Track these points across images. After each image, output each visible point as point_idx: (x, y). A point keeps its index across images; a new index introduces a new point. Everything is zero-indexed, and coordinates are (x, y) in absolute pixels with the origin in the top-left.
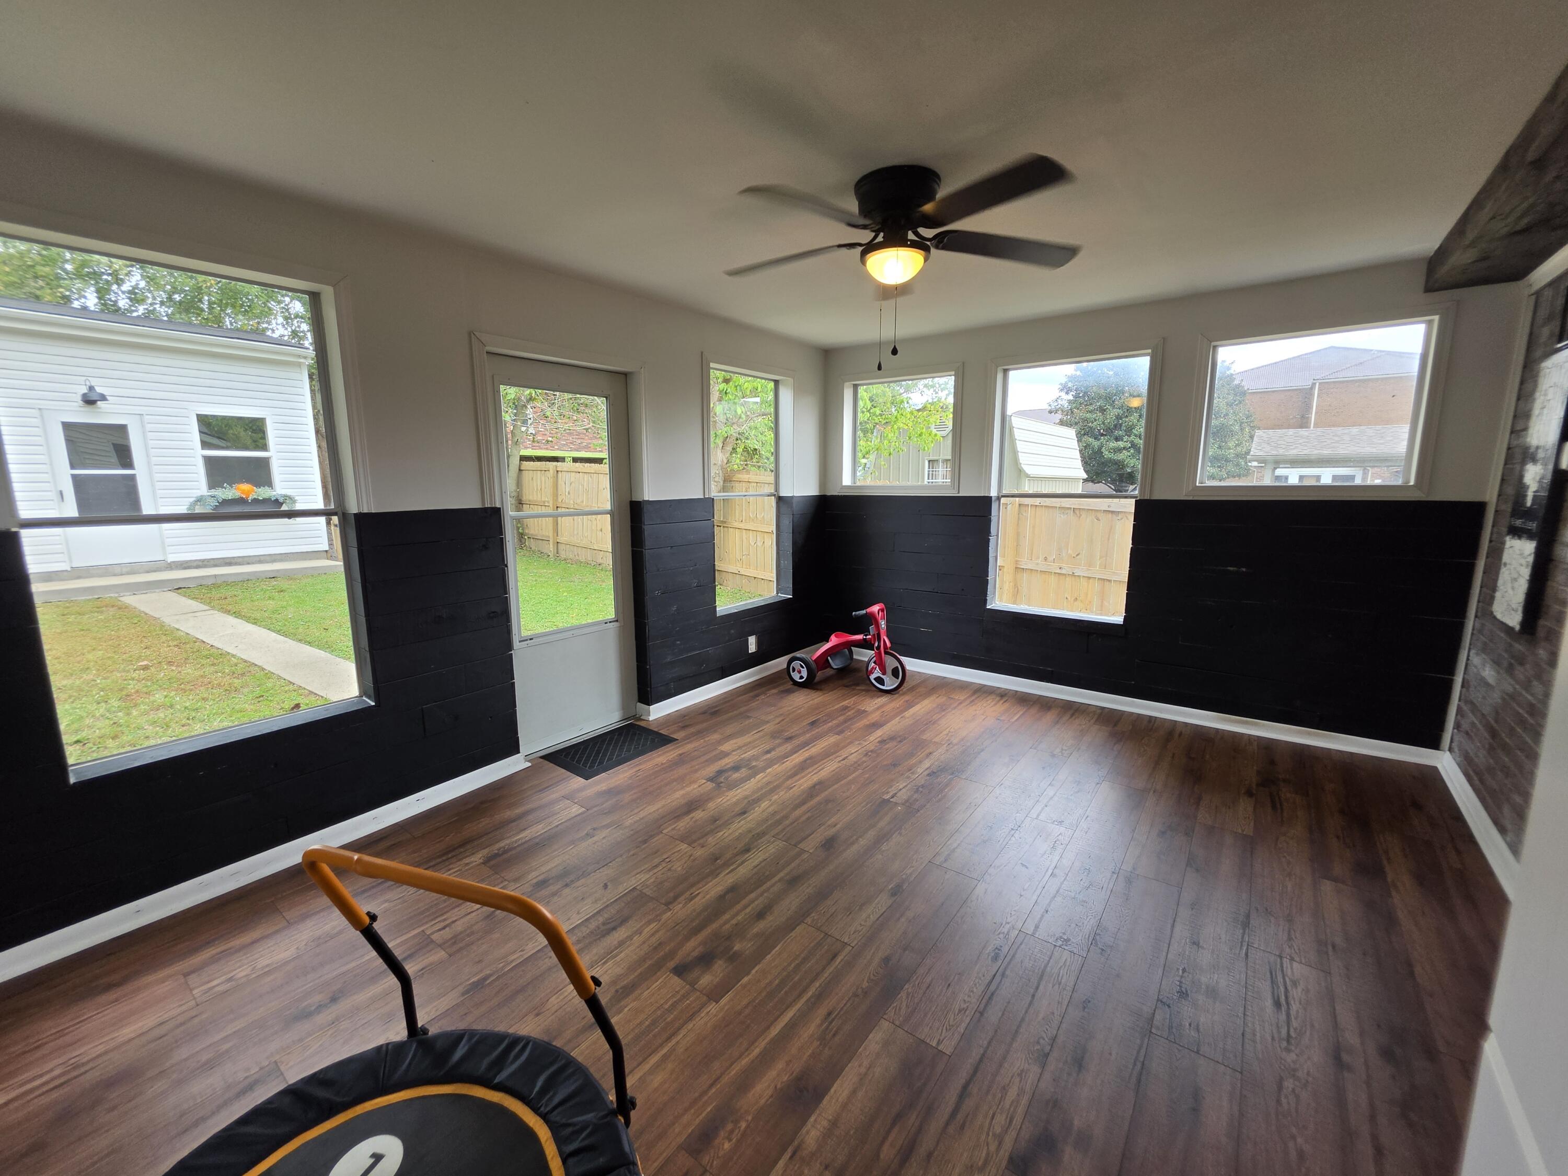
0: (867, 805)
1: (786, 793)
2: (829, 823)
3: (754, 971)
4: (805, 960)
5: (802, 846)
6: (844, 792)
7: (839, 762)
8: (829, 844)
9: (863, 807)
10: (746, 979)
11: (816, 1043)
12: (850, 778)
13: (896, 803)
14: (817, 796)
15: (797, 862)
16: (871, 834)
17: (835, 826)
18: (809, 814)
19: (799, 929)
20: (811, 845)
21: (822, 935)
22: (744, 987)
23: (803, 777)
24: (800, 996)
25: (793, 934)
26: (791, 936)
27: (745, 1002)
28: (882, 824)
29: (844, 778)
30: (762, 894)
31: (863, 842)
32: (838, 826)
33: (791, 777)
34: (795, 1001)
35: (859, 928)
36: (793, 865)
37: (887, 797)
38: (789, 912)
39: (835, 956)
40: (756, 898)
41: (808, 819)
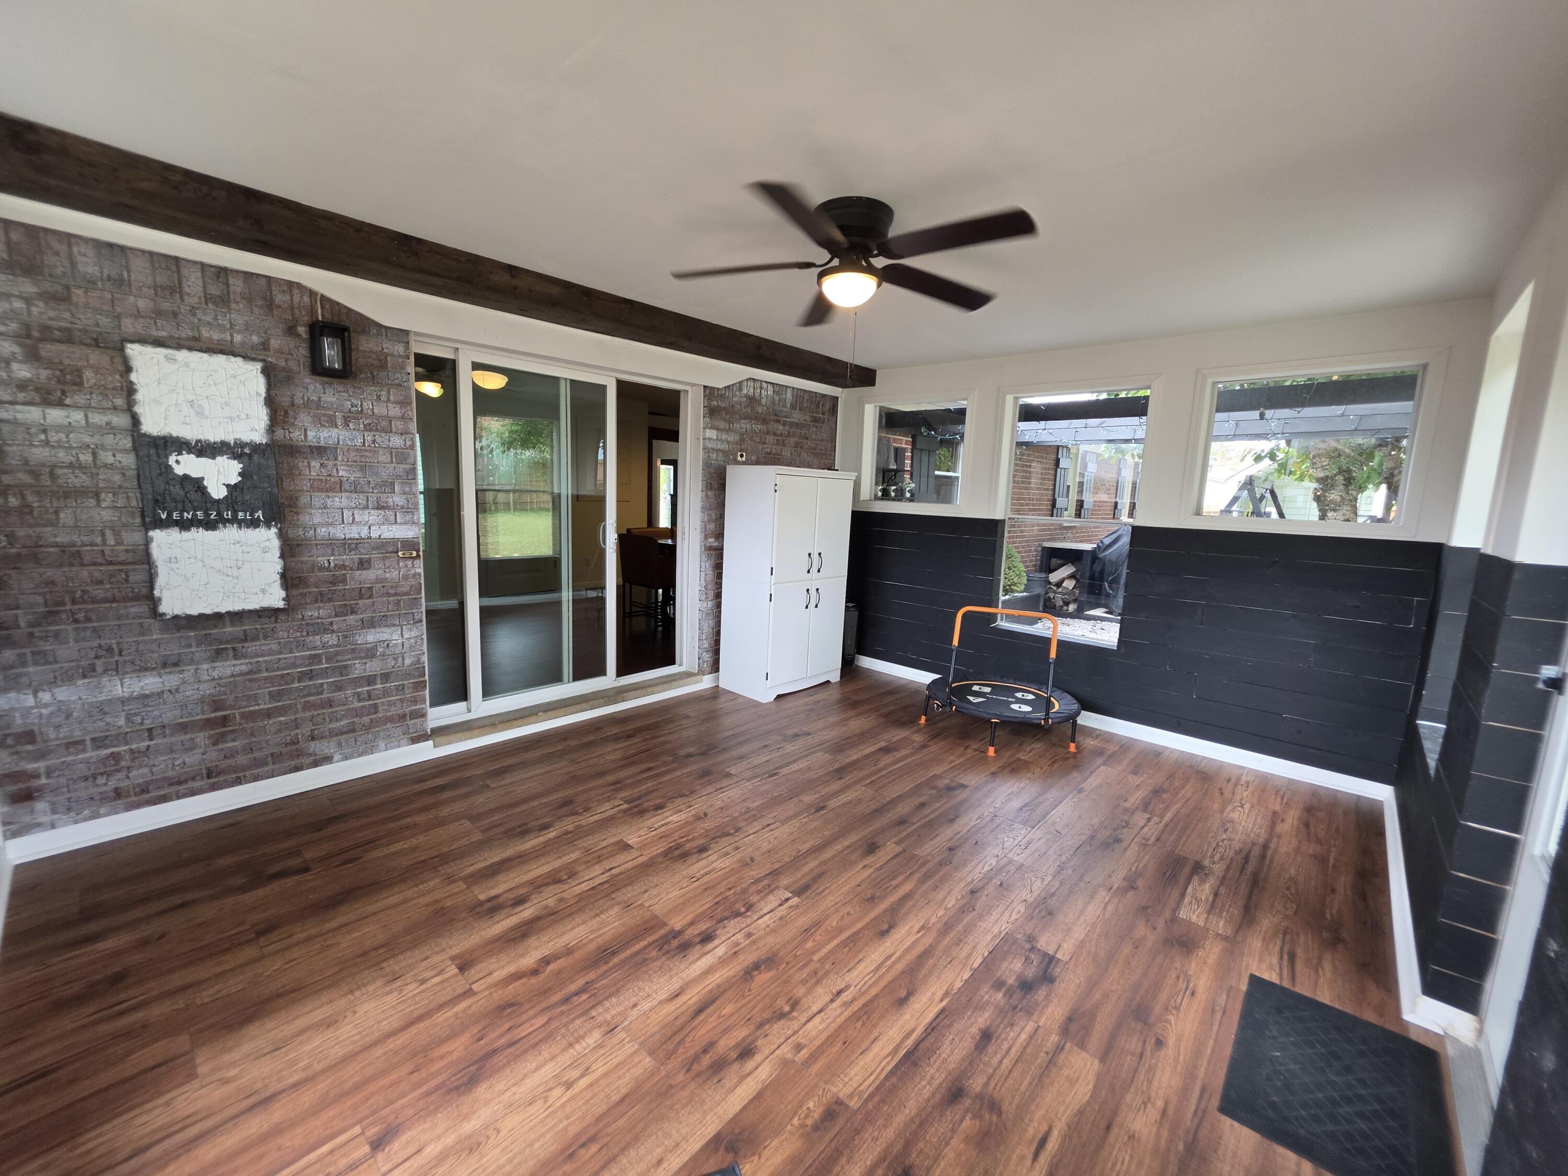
0: (823, 891)
1: (928, 920)
2: (870, 871)
5: (898, 849)
6: (848, 914)
7: (848, 987)
8: (871, 848)
9: (827, 888)
12: (835, 942)
13: (786, 889)
14: (885, 911)
15: (902, 835)
16: (827, 854)
17: (865, 866)
18: (895, 883)
20: (890, 849)
23: (908, 950)
28: (812, 864)
29: (844, 944)
30: (926, 816)
31: (839, 847)
32: (861, 866)
33: (926, 954)
36: (905, 833)
37: (795, 900)
40: (929, 814)
41: (894, 878)
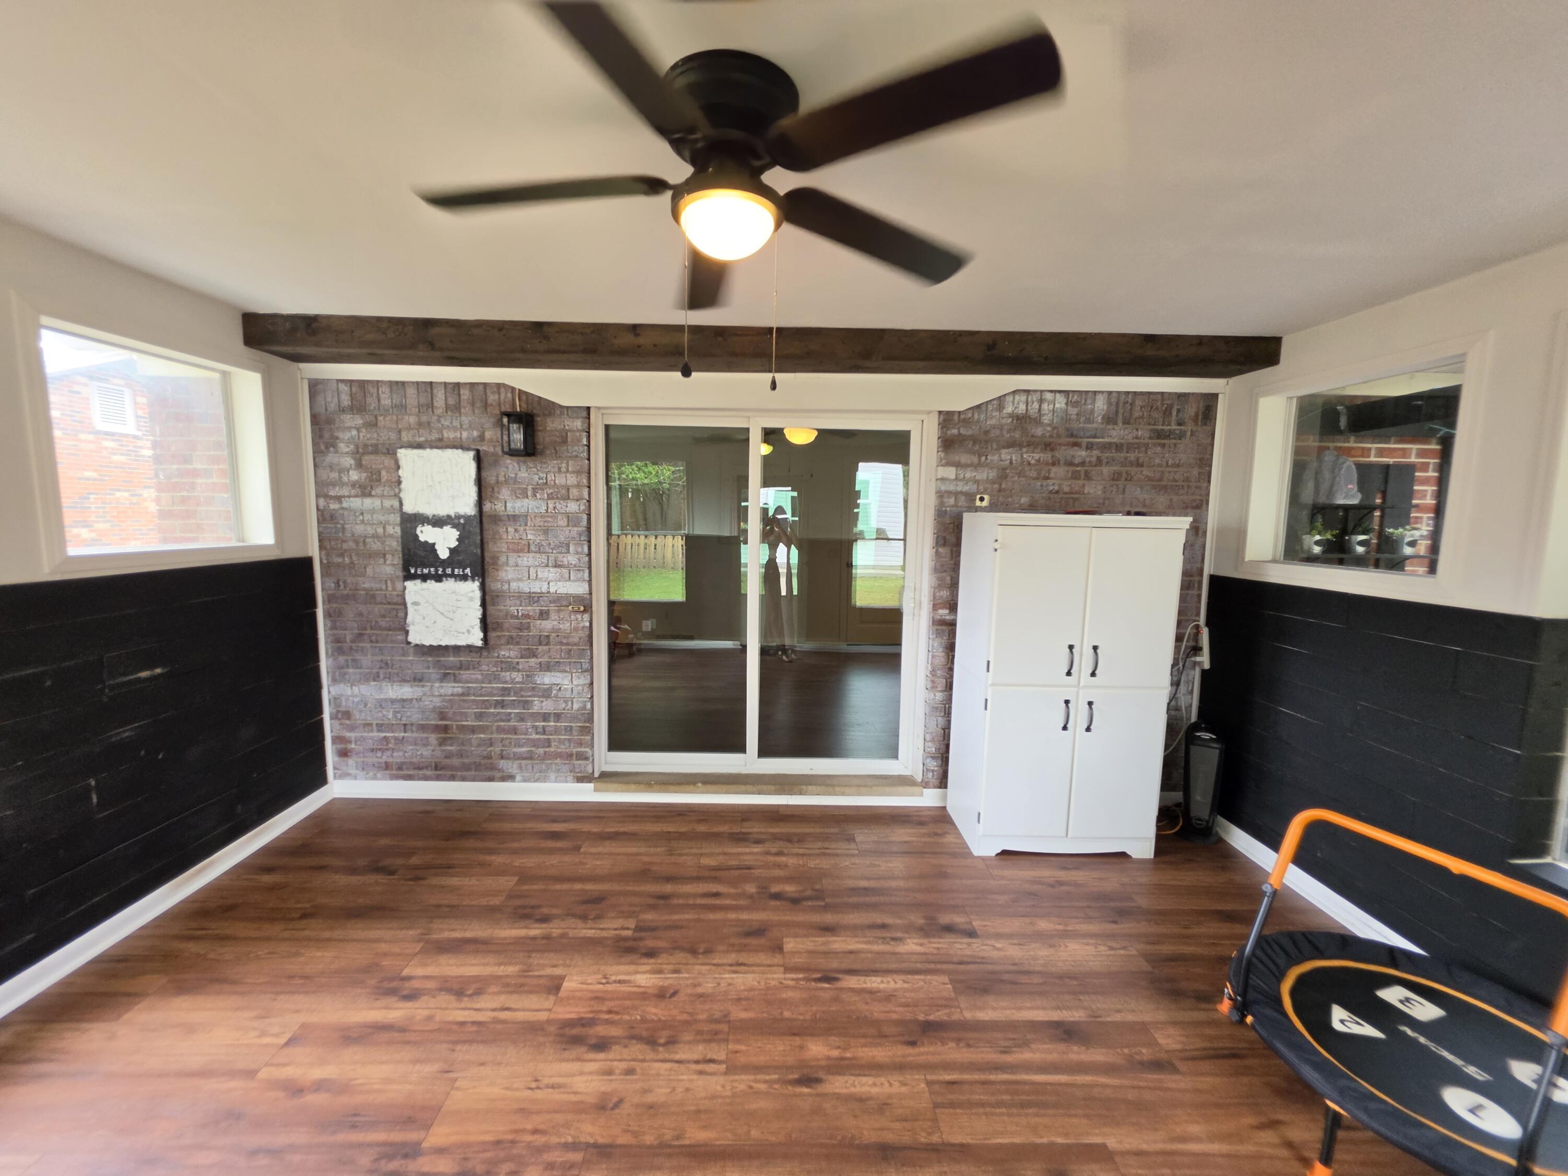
3: (1045, 1140)
4: (983, 1105)
10: (1060, 1140)
11: (1033, 1046)
19: (958, 1139)
21: (938, 1111)
22: (1066, 1135)
24: (1017, 1082)
25: (967, 1140)
26: (972, 1139)
27: (1074, 1120)
34: (1025, 1083)
35: (896, 1084)
38: (945, 1169)
39: (953, 1083)
